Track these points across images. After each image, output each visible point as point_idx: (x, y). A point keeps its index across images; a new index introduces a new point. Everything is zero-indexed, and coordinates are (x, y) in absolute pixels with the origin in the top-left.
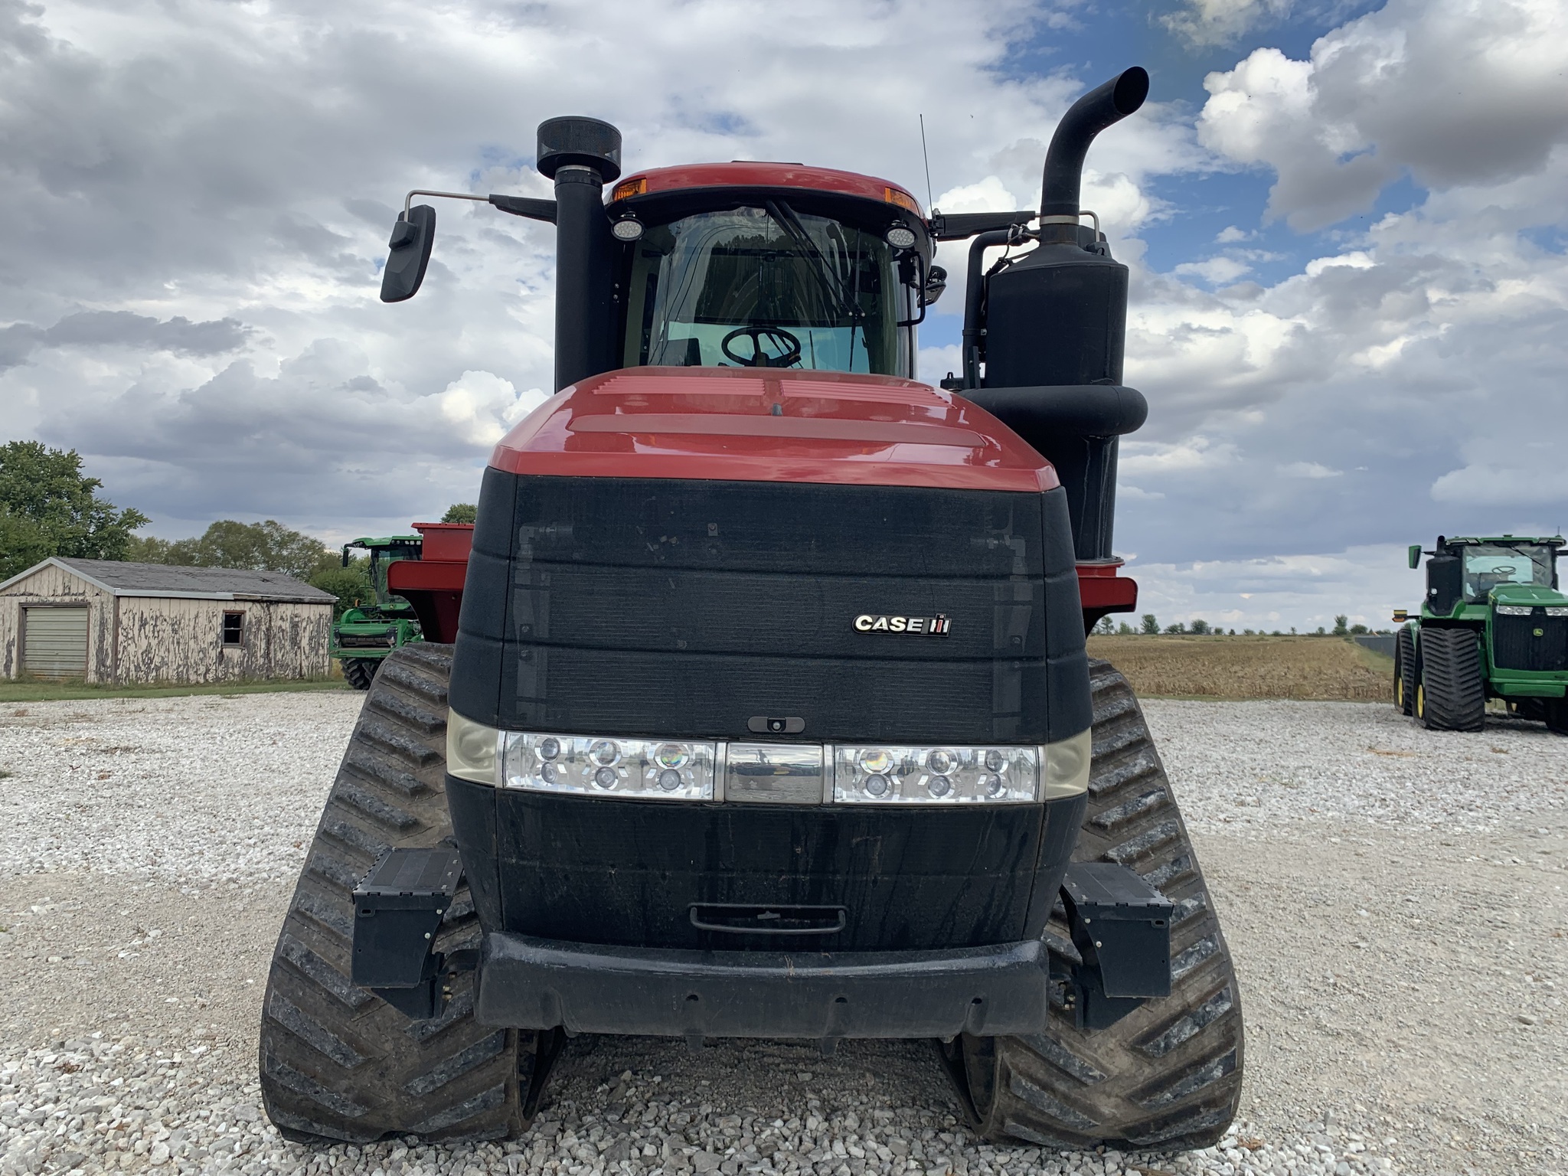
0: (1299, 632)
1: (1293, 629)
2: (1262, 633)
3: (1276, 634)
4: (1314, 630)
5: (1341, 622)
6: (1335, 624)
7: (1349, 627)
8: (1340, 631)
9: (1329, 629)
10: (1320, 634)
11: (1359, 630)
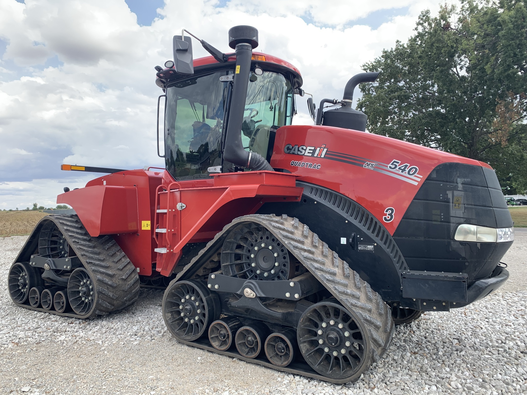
0: (19, 209)
1: (17, 208)
2: (4, 210)
3: (11, 210)
4: (25, 209)
5: (35, 205)
6: (33, 206)
7: (38, 207)
8: (35, 208)
9: (31, 208)
10: (28, 210)
11: (42, 208)
